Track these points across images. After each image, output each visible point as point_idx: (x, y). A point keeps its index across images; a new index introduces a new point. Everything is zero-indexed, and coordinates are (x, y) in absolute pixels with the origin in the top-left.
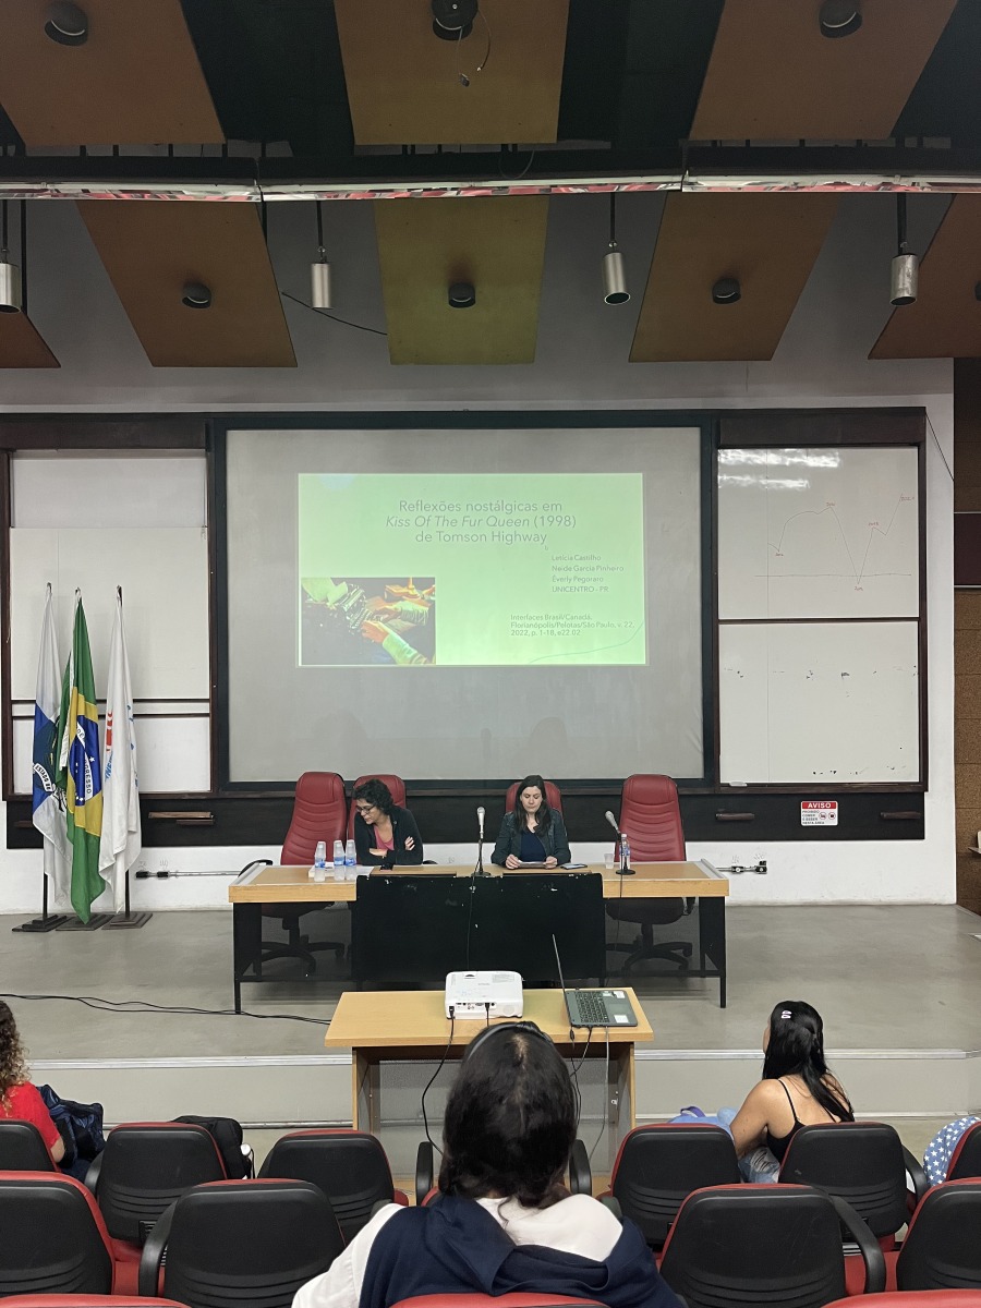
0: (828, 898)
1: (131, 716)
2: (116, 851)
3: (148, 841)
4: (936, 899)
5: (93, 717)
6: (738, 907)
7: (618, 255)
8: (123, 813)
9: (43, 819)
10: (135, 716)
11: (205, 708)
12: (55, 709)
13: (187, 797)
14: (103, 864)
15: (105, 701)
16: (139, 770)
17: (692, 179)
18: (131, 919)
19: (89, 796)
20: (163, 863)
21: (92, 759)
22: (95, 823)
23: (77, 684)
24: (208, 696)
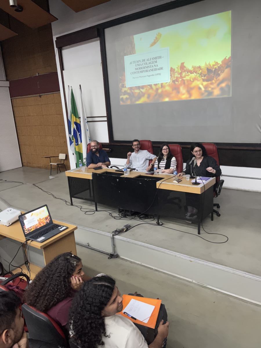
1: (86, 121)
5: (78, 122)
11: (106, 119)
13: (104, 144)
15: (80, 118)
19: (80, 143)
21: (79, 133)
23: (73, 113)
24: (106, 115)
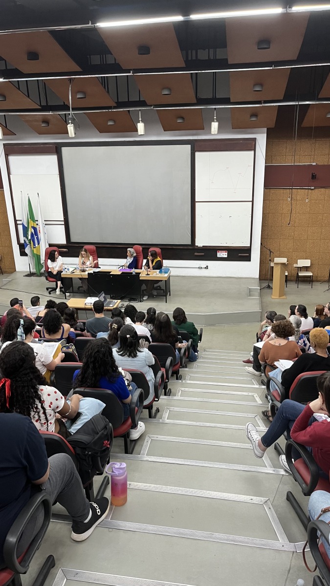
0: (224, 276)
4: (253, 277)
10: (45, 225)
11: (63, 223)
12: (26, 223)
13: (61, 245)
15: (37, 221)
16: (47, 238)
19: (37, 245)
21: (37, 237)
22: (38, 252)
23: (30, 217)
24: (63, 220)
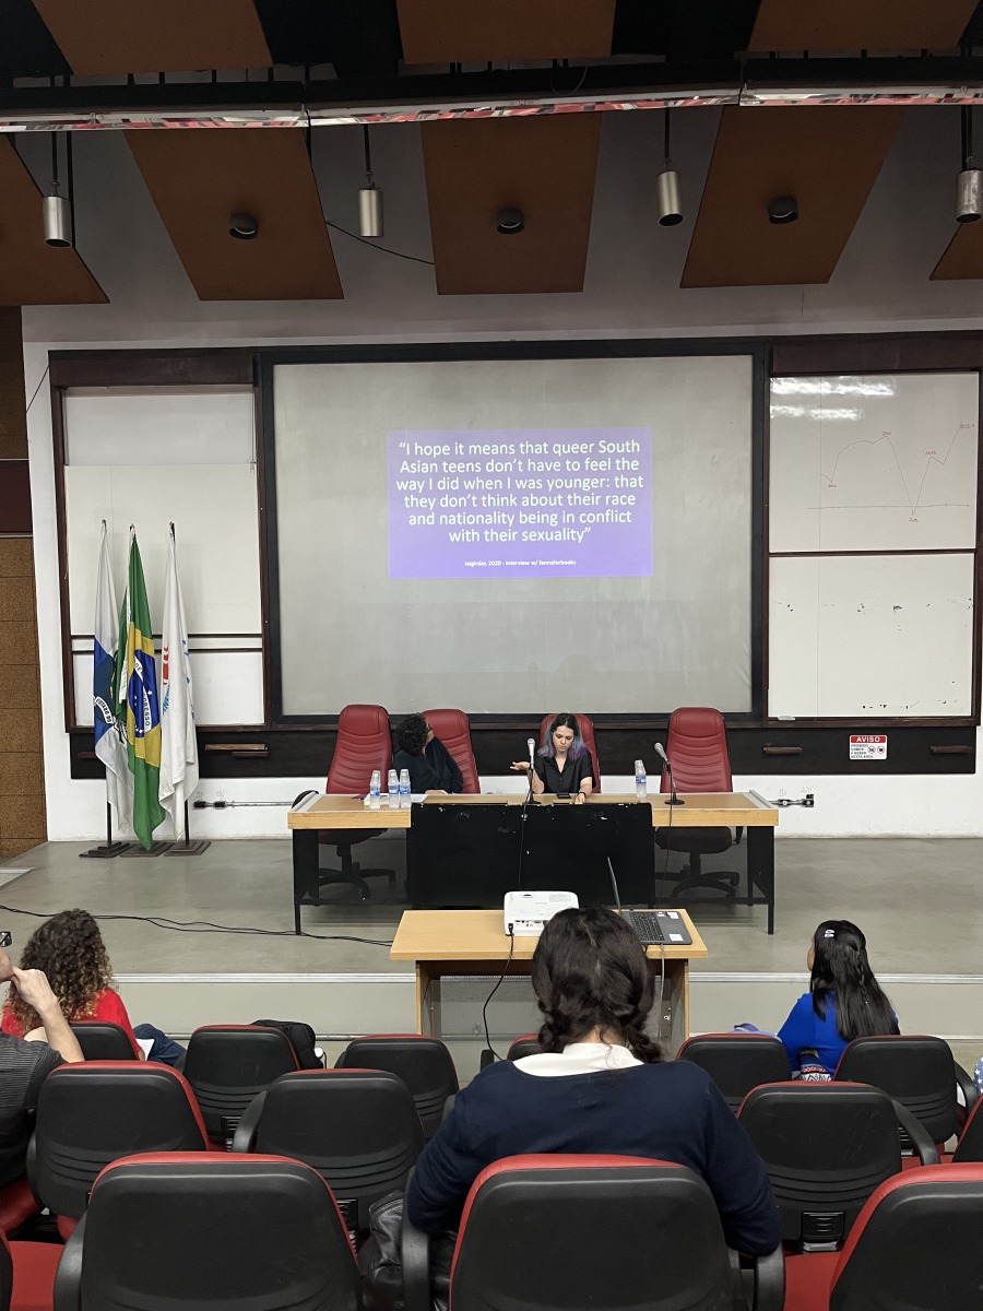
0: (875, 831)
1: (186, 648)
2: (175, 782)
3: (204, 773)
5: (150, 651)
6: (784, 839)
7: (672, 174)
8: (181, 744)
9: (105, 750)
10: (190, 651)
11: (258, 643)
12: (113, 645)
13: (242, 730)
14: (163, 794)
15: (160, 636)
16: (195, 703)
17: (750, 92)
18: (191, 847)
19: (148, 728)
20: (220, 794)
22: (154, 755)
23: (133, 619)
24: (260, 632)
